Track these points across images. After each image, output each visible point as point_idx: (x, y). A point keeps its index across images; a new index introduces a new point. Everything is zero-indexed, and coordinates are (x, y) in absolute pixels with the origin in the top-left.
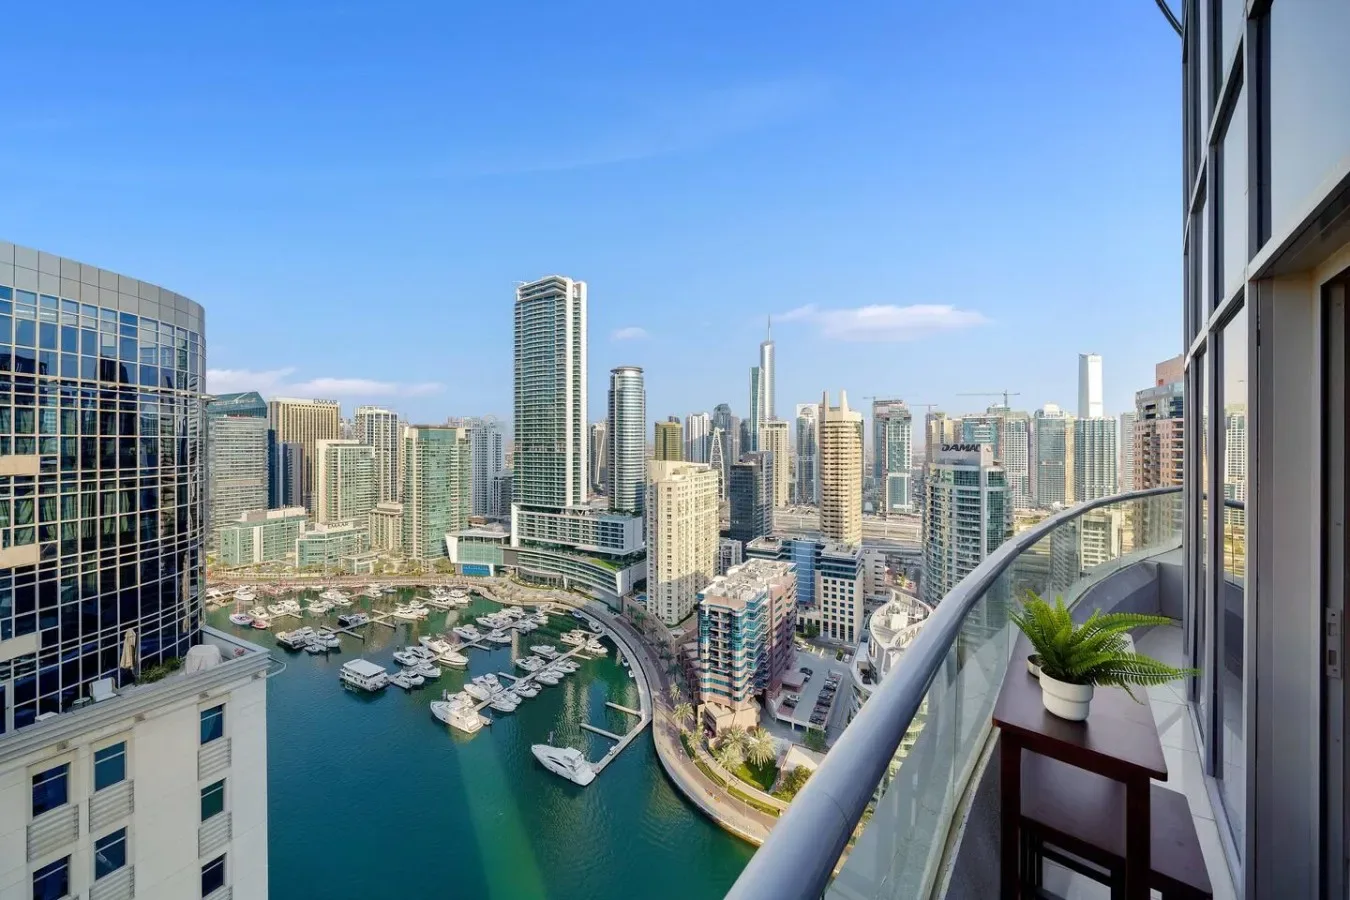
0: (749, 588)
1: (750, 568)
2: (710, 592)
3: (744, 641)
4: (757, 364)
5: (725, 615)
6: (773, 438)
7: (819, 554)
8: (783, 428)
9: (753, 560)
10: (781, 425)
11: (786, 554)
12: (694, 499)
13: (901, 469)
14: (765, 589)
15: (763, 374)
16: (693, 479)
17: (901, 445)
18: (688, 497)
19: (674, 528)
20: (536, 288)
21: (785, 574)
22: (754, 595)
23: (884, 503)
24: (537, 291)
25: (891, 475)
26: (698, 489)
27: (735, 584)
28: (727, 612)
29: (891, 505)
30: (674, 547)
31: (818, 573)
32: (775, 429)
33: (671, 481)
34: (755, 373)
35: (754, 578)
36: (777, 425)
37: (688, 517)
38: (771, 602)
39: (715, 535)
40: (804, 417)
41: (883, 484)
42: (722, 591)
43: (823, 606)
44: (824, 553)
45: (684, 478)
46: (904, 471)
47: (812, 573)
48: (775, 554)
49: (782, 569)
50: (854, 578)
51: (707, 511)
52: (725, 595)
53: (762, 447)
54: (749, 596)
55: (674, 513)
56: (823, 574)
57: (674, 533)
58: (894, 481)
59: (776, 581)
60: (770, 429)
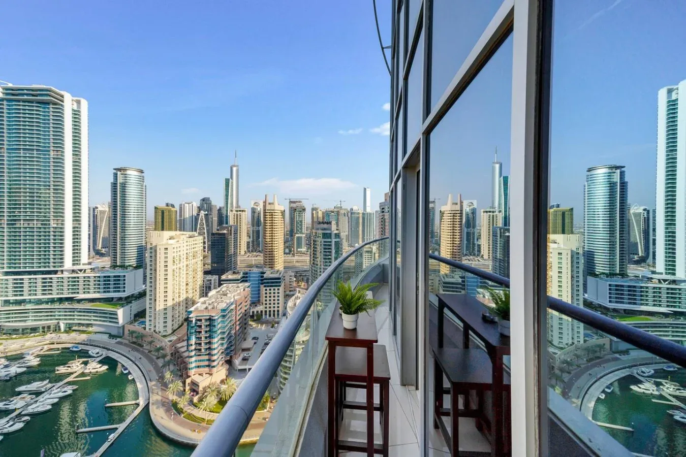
0: (222, 302)
1: (223, 290)
2: (196, 309)
3: (219, 332)
4: (229, 177)
5: (206, 320)
6: (238, 218)
7: (262, 277)
8: (244, 213)
9: (225, 285)
10: (242, 211)
11: (244, 279)
12: (185, 255)
13: (301, 233)
14: (232, 300)
15: (232, 183)
16: (185, 242)
17: (301, 221)
18: (181, 253)
19: (170, 272)
20: (25, 92)
21: (244, 290)
22: (226, 304)
23: (294, 249)
24: (27, 95)
25: (297, 235)
26: (188, 248)
27: (214, 300)
28: (208, 317)
29: (297, 249)
30: (170, 286)
31: (262, 286)
32: (239, 213)
33: (167, 244)
34: (227, 181)
35: (226, 295)
36: (240, 211)
37: (181, 265)
38: (236, 307)
39: (200, 274)
40: (255, 207)
41: (293, 240)
42: (205, 306)
43: (264, 302)
44: (265, 276)
45: (178, 241)
46: (303, 234)
47: (259, 287)
48: (238, 280)
49: (242, 287)
50: (280, 286)
51: (195, 260)
52: (206, 308)
53: (231, 222)
54: (223, 306)
55: (170, 264)
56: (265, 286)
57: (170, 277)
58: (298, 238)
59: (239, 294)
60: (236, 213)
